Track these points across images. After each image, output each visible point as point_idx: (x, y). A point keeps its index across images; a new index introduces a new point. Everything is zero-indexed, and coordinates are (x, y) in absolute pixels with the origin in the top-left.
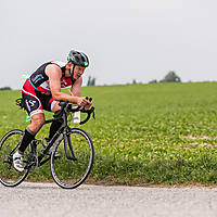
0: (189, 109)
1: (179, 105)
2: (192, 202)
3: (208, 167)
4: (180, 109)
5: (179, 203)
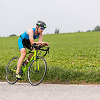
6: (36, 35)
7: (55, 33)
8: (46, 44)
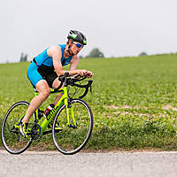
0: (112, 81)
1: (103, 78)
2: (115, 166)
3: (129, 134)
4: (104, 82)
5: (104, 166)
6: (67, 58)
7: (21, 60)
8: (89, 75)
